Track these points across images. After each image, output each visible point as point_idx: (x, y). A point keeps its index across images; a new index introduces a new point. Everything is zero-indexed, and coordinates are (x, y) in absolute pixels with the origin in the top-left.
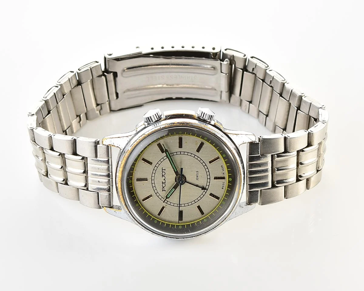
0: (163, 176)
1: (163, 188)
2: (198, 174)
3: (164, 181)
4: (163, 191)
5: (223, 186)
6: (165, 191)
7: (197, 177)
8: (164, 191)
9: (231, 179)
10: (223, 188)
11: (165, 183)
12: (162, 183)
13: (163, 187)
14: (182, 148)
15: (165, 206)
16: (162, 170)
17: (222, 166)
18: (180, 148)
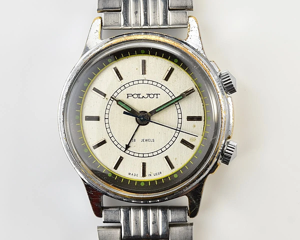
0: (149, 95)
1: (131, 95)
2: (150, 141)
3: (141, 96)
4: (128, 94)
5: (132, 174)
6: (128, 98)
7: (146, 140)
8: (128, 96)
9: (142, 184)
10: (130, 174)
11: (139, 98)
12: (139, 94)
13: (133, 96)
14: (187, 120)
15: (106, 97)
16: (157, 94)
17: (161, 173)
18: (187, 118)
